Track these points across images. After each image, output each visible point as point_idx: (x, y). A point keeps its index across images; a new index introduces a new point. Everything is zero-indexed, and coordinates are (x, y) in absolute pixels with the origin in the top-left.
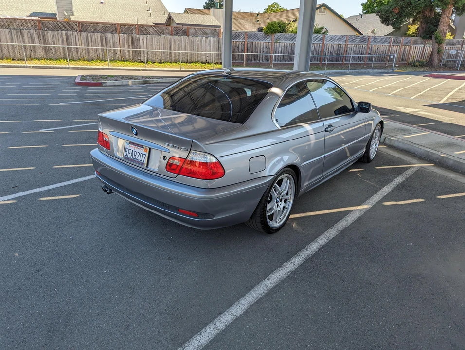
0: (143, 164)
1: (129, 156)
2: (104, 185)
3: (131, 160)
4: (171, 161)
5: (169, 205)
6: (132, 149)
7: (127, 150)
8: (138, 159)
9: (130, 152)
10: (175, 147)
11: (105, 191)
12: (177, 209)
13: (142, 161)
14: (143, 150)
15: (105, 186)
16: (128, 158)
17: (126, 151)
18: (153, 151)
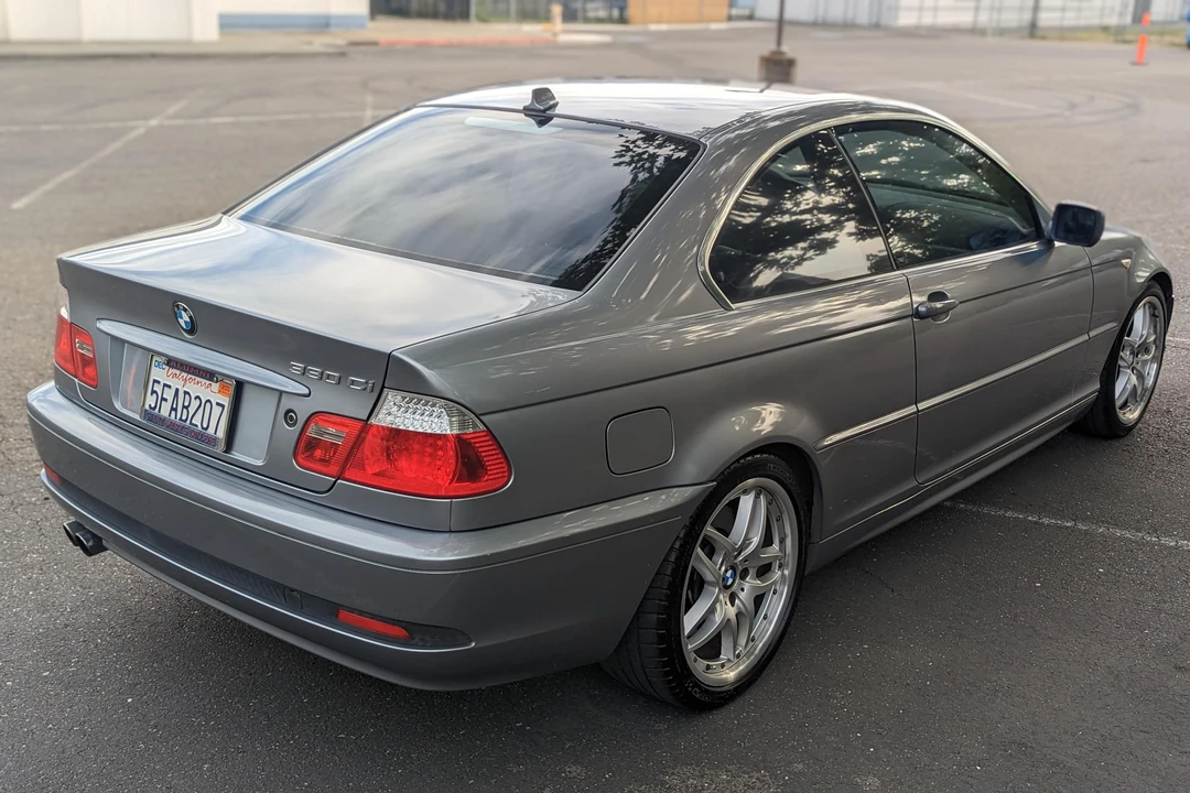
0: (212, 441)
1: (165, 411)
2: (72, 519)
3: (171, 426)
4: (311, 432)
5: (304, 595)
6: (176, 383)
7: (158, 388)
8: (197, 421)
9: (169, 394)
10: (329, 377)
11: (77, 542)
12: (331, 611)
13: (211, 431)
14: (216, 387)
15: (77, 526)
16: (161, 421)
17: (153, 392)
18: (248, 394)
